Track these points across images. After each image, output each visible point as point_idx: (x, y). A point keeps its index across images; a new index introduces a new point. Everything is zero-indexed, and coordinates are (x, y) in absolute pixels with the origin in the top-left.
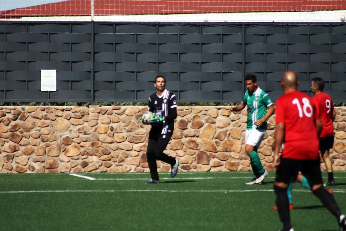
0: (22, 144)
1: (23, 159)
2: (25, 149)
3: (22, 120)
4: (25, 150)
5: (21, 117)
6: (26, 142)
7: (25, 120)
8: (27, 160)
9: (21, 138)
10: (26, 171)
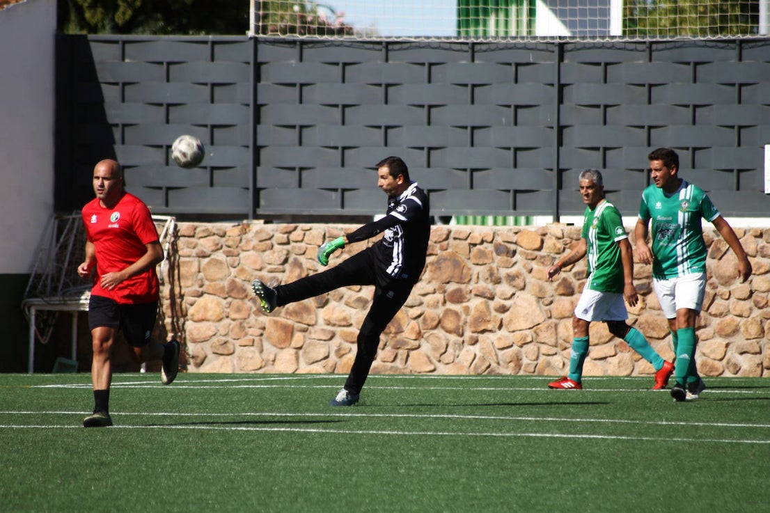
0: (713, 313)
1: (715, 346)
2: (719, 324)
3: (714, 258)
4: (719, 327)
5: (712, 252)
6: (722, 309)
7: (720, 259)
8: (723, 349)
9: (711, 298)
10: (723, 372)
